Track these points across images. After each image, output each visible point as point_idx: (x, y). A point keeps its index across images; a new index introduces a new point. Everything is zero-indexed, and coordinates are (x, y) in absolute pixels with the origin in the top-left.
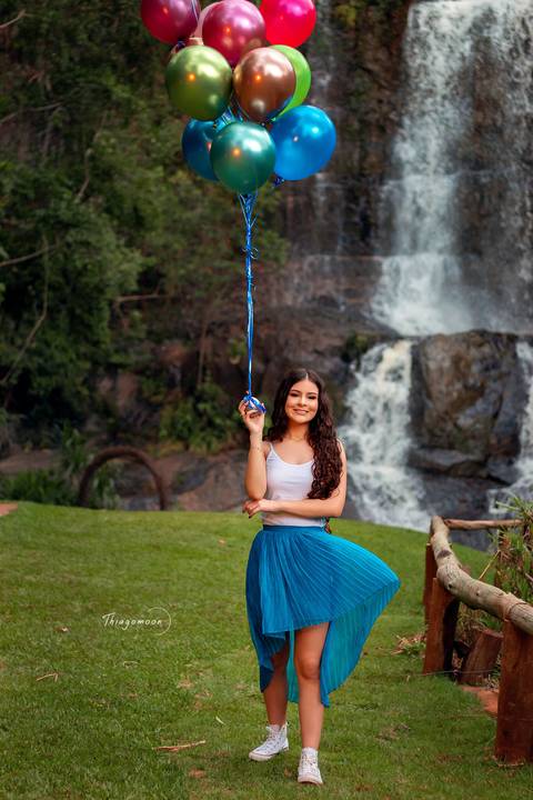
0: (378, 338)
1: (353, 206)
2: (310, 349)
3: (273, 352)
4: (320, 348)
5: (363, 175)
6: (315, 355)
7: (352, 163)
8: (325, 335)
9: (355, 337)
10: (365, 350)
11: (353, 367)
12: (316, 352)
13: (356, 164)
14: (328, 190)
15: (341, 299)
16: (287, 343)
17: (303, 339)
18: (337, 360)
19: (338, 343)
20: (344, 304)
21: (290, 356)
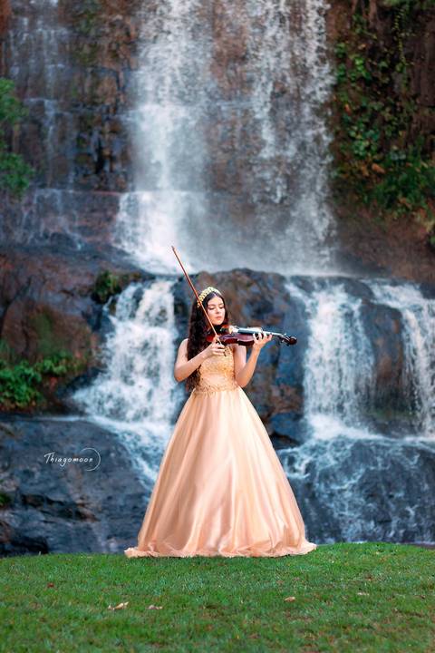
0: (131, 278)
1: (85, 136)
2: (58, 287)
3: (13, 292)
4: (69, 288)
5: (95, 104)
6: (64, 296)
7: (83, 90)
8: (73, 272)
9: (106, 275)
10: (119, 290)
11: (105, 308)
12: (65, 291)
13: (87, 90)
14: (58, 117)
15: (77, 236)
16: (29, 282)
17: (48, 276)
18: (88, 300)
19: (87, 281)
20: (80, 242)
21: (35, 296)
